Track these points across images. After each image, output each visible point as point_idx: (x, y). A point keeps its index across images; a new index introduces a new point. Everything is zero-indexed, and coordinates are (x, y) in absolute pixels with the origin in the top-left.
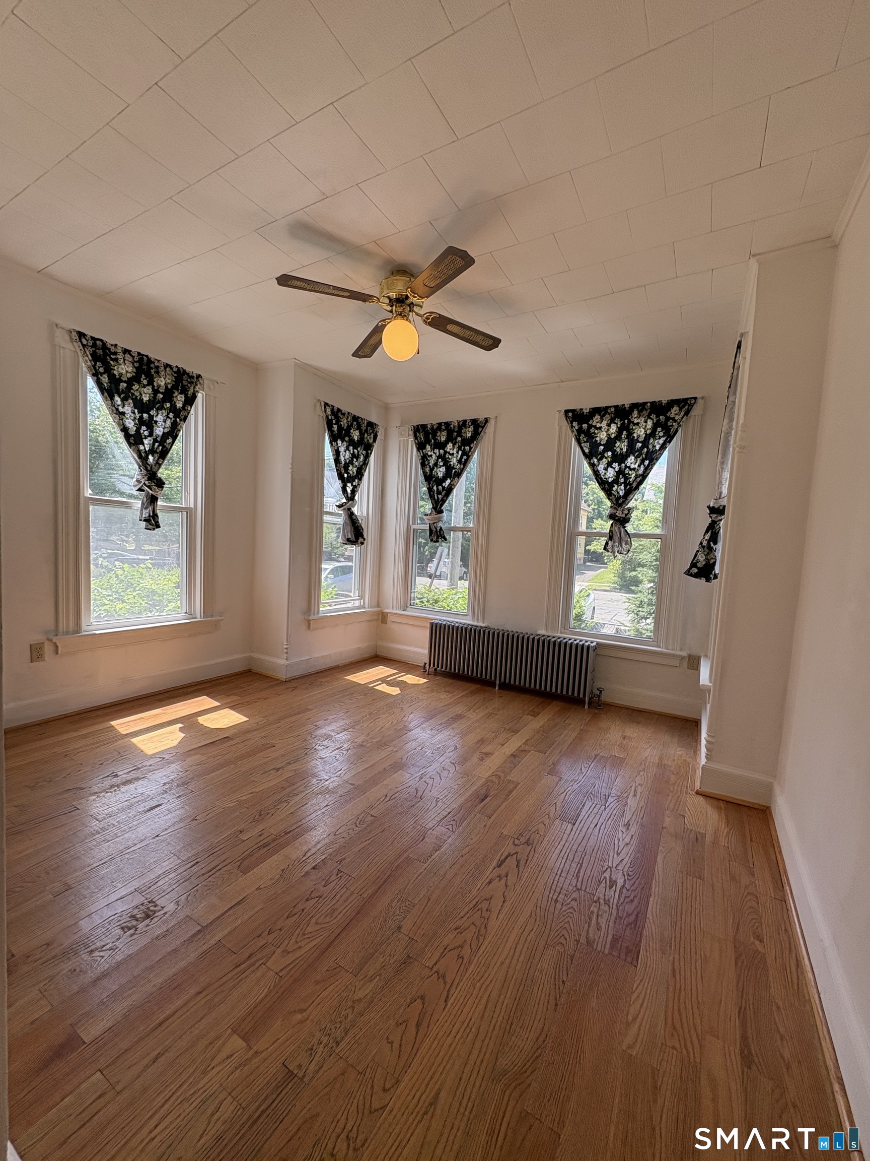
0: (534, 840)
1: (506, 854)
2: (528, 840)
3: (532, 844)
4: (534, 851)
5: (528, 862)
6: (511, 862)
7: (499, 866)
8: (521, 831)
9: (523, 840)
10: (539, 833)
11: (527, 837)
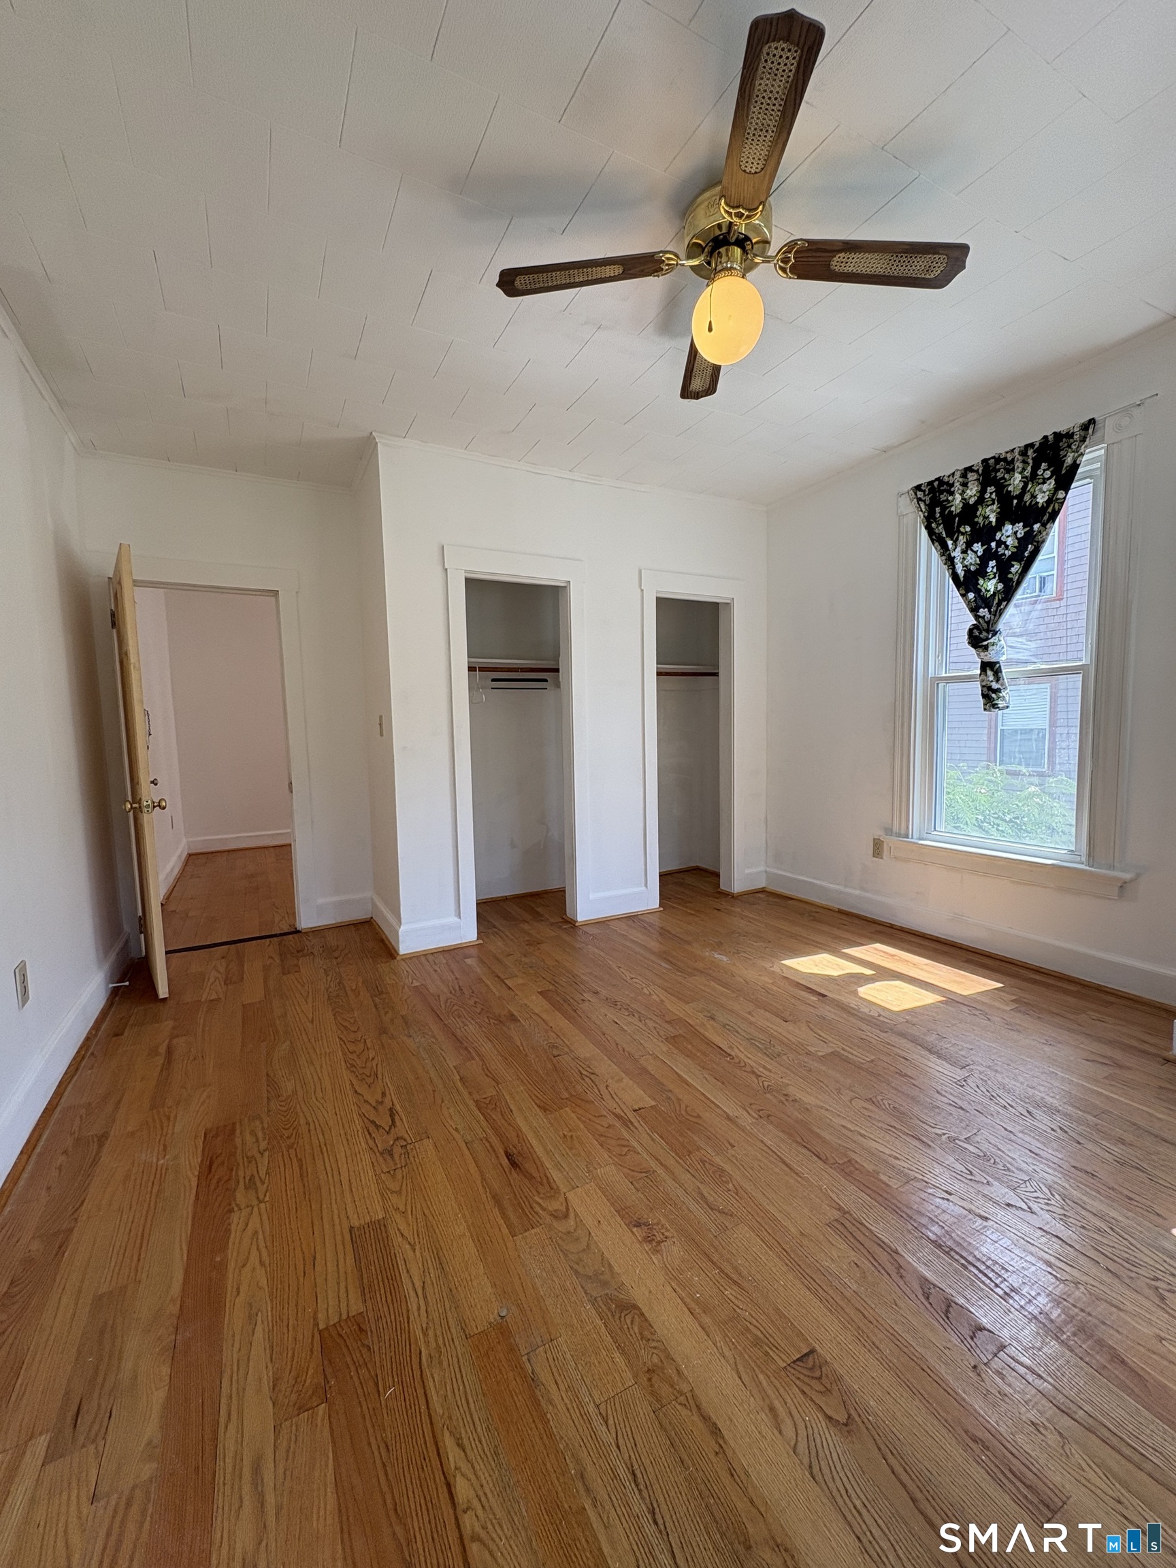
0: (385, 1160)
1: (398, 1123)
2: (391, 1155)
3: (381, 1154)
4: (371, 1149)
5: (366, 1133)
6: (385, 1122)
7: (391, 1110)
8: (412, 1159)
9: (397, 1150)
10: (387, 1174)
11: (396, 1157)
